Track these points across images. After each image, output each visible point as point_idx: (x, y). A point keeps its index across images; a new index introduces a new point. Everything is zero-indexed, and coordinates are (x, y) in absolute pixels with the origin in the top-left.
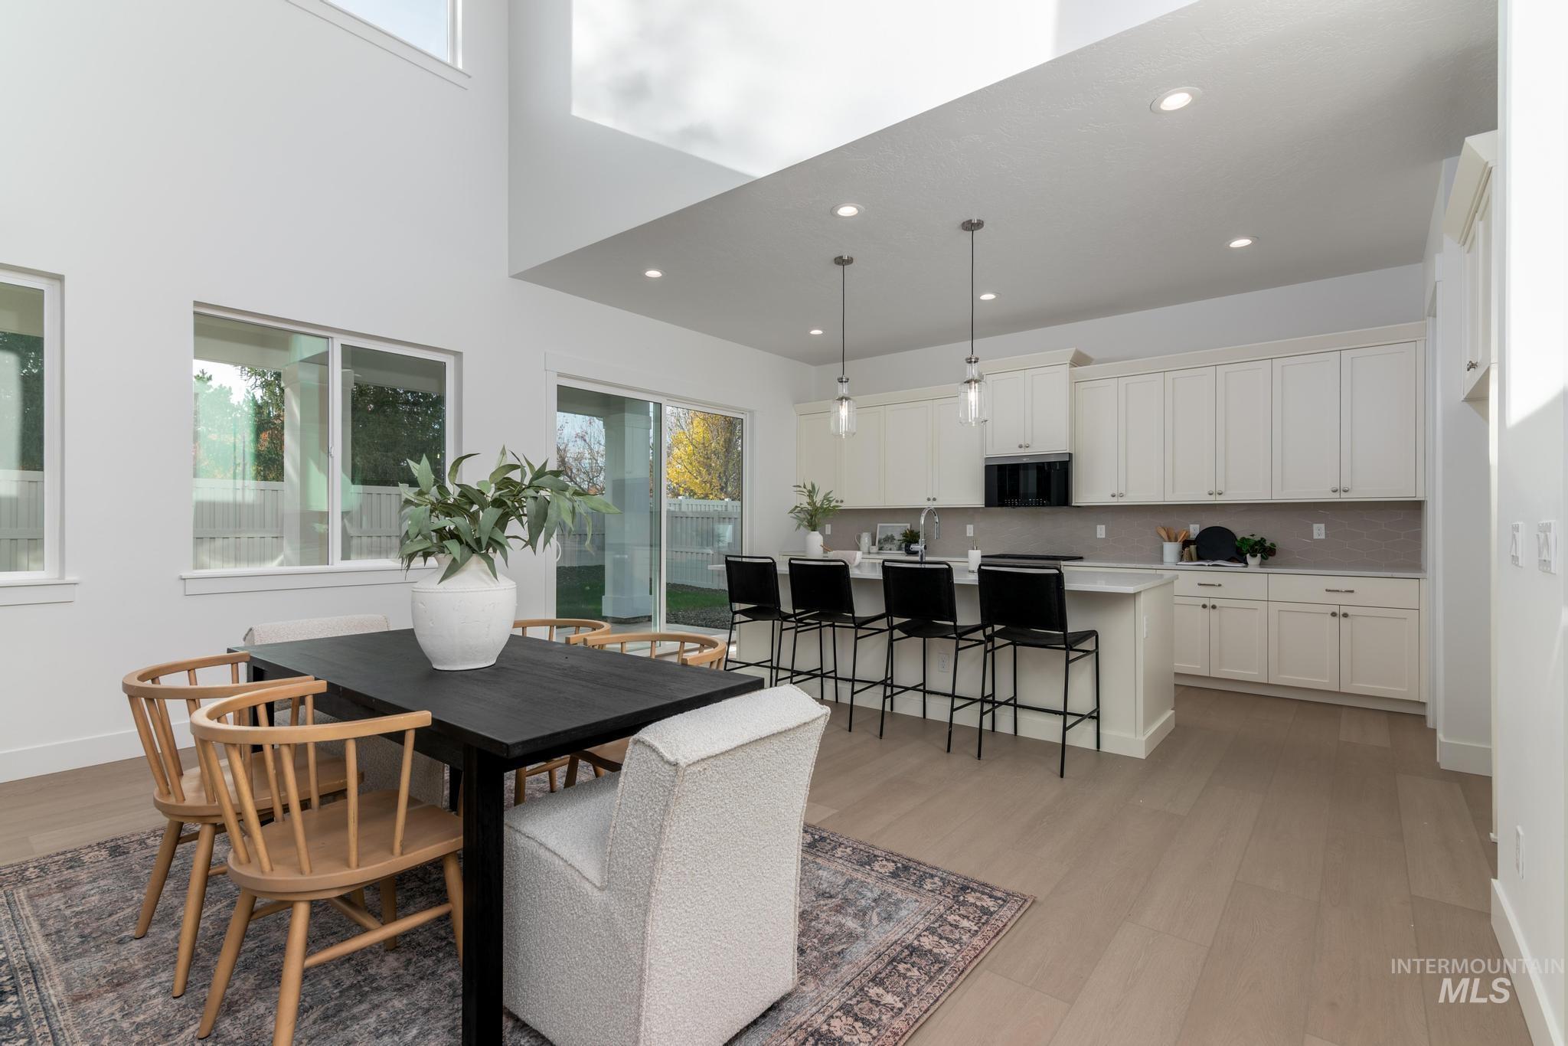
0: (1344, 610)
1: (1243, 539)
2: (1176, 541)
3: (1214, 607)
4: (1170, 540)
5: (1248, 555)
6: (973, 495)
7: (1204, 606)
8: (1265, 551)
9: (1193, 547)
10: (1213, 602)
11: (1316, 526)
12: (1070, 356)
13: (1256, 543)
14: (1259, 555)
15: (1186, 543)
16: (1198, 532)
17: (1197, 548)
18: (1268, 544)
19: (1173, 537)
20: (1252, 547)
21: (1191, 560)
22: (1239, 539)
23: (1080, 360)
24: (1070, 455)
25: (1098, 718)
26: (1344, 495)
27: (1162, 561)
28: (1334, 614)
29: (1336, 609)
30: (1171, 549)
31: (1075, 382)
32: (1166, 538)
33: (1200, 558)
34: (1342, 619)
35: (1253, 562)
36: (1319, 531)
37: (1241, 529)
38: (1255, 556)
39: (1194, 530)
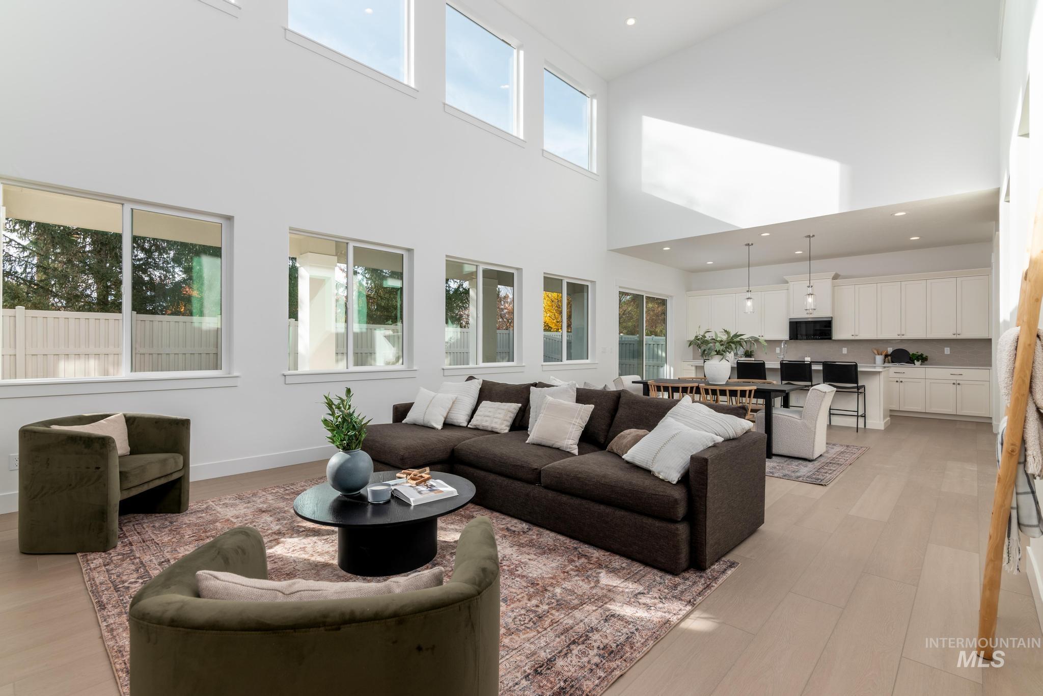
0: (958, 382)
1: (913, 354)
2: (882, 355)
3: (901, 382)
4: (879, 354)
5: (915, 361)
6: (785, 335)
7: (897, 381)
8: (923, 359)
9: (889, 358)
10: (901, 380)
11: (946, 349)
12: (833, 275)
13: (919, 356)
14: (920, 361)
15: (886, 356)
16: (891, 351)
17: (892, 358)
18: (924, 356)
19: (880, 354)
20: (917, 357)
21: (889, 363)
22: (911, 354)
23: (836, 277)
24: (832, 317)
25: (865, 416)
26: (958, 336)
27: (875, 363)
28: (954, 384)
29: (955, 382)
30: (879, 359)
31: (834, 286)
32: (877, 353)
33: (893, 362)
34: (957, 385)
35: (917, 363)
36: (947, 351)
37: (912, 350)
38: (919, 361)
39: (890, 350)
